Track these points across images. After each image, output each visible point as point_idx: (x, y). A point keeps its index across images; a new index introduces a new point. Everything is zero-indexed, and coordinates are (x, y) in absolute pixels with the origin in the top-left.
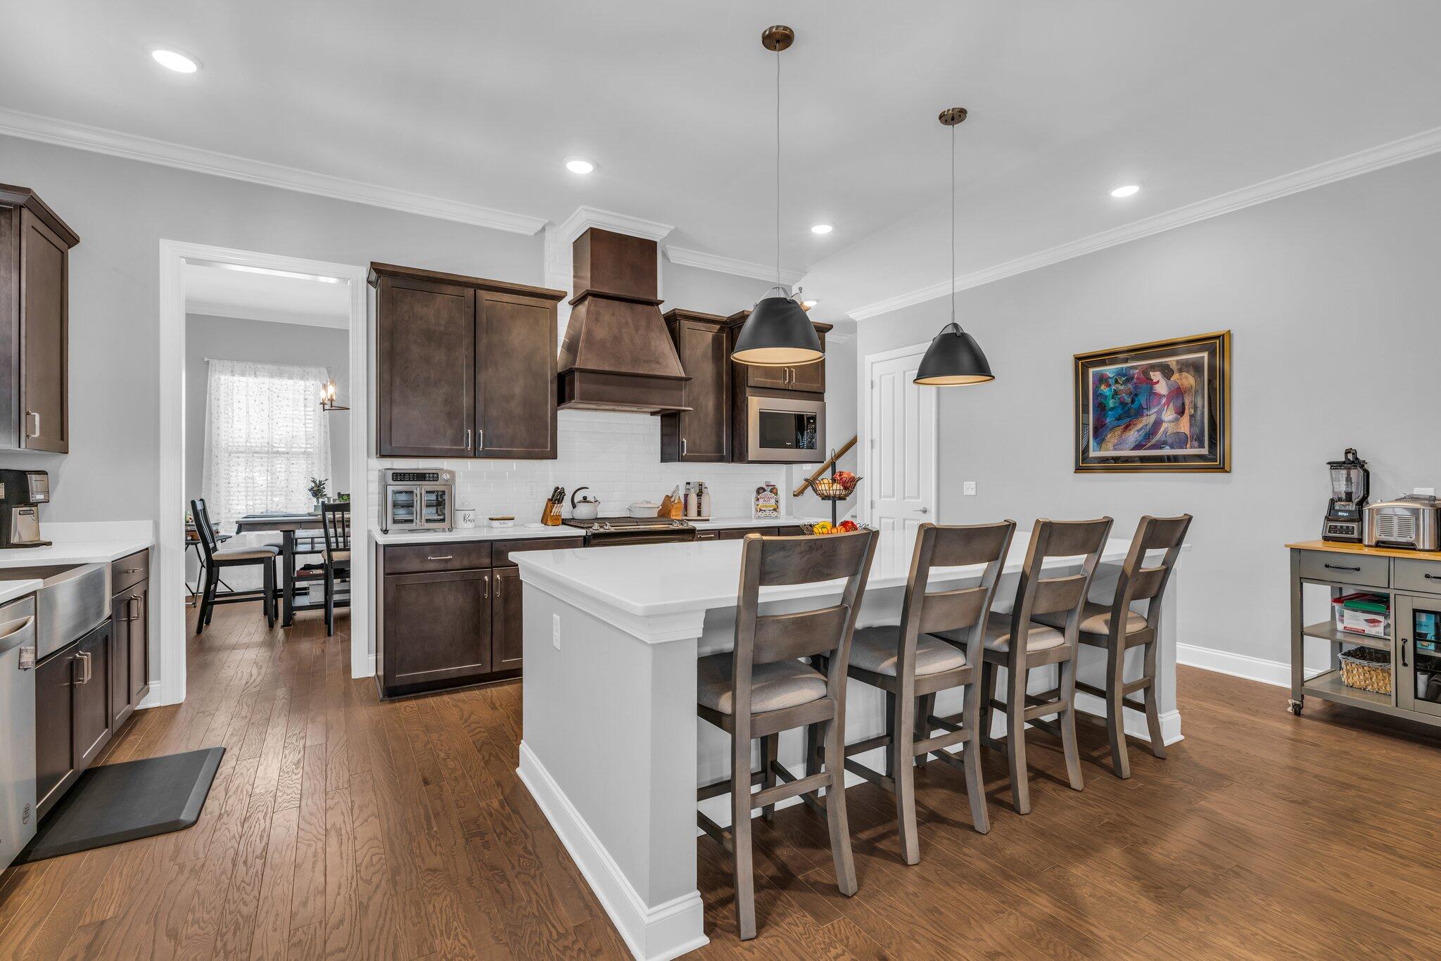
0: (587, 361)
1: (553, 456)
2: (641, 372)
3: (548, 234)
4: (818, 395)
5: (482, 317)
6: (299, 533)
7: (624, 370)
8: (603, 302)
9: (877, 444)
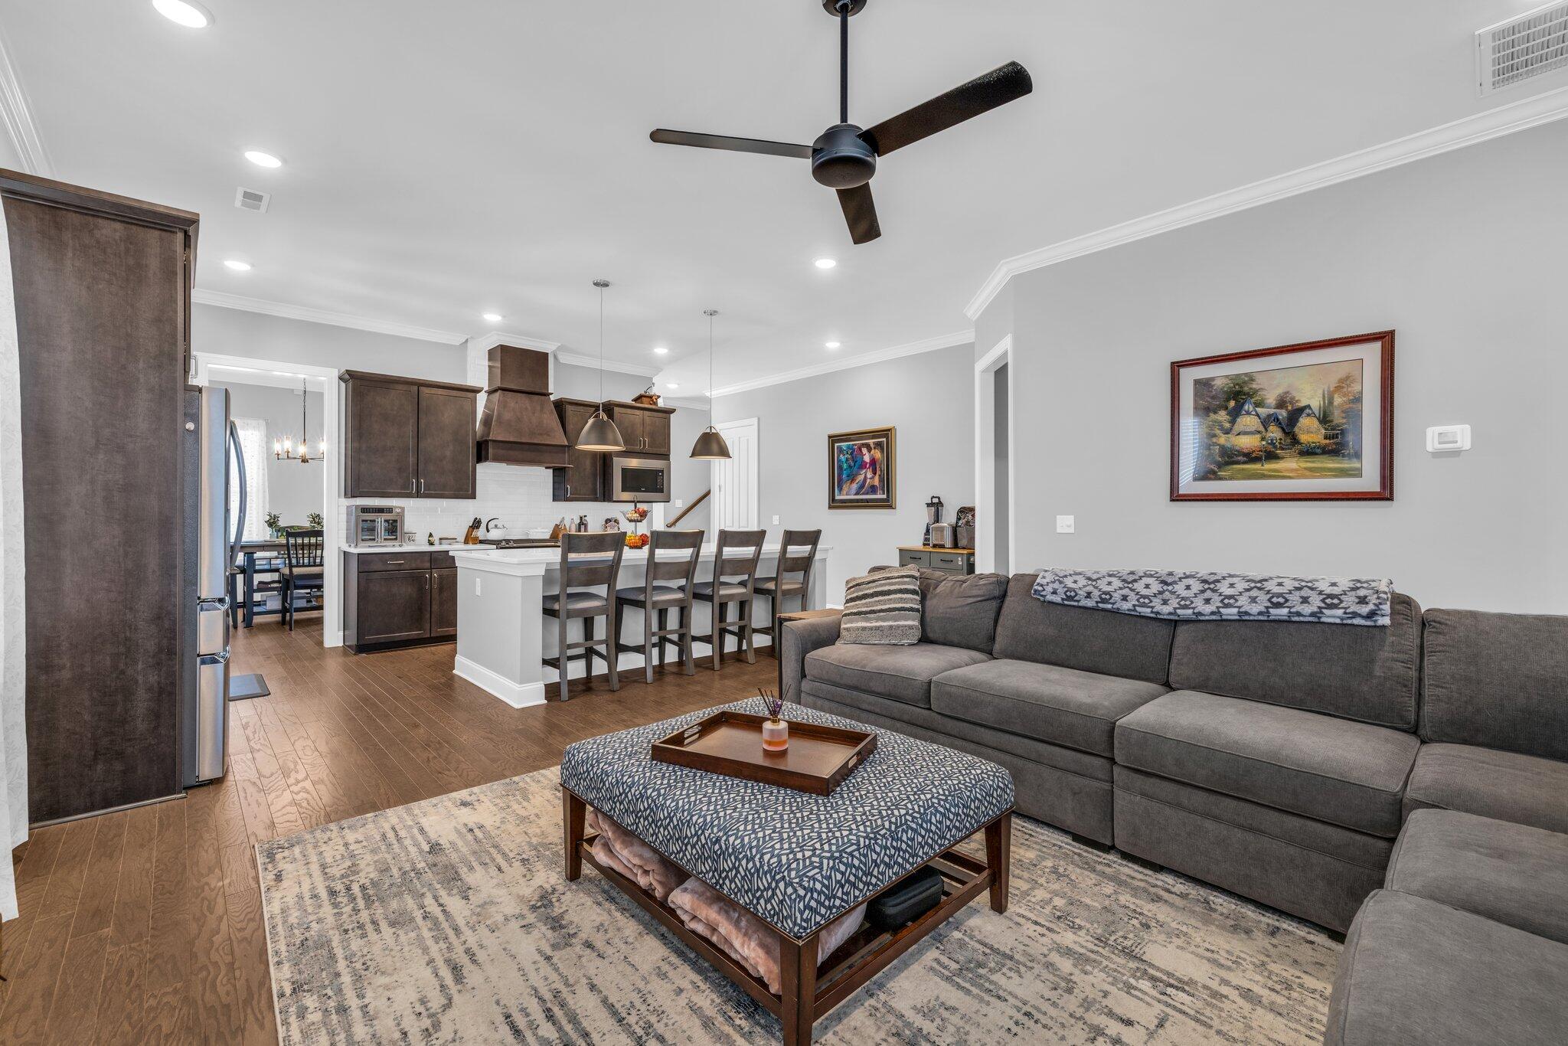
0: (496, 434)
1: (474, 497)
2: (536, 441)
3: (469, 344)
4: (666, 456)
5: (423, 404)
6: (258, 555)
7: (524, 440)
8: (510, 394)
9: (723, 489)
